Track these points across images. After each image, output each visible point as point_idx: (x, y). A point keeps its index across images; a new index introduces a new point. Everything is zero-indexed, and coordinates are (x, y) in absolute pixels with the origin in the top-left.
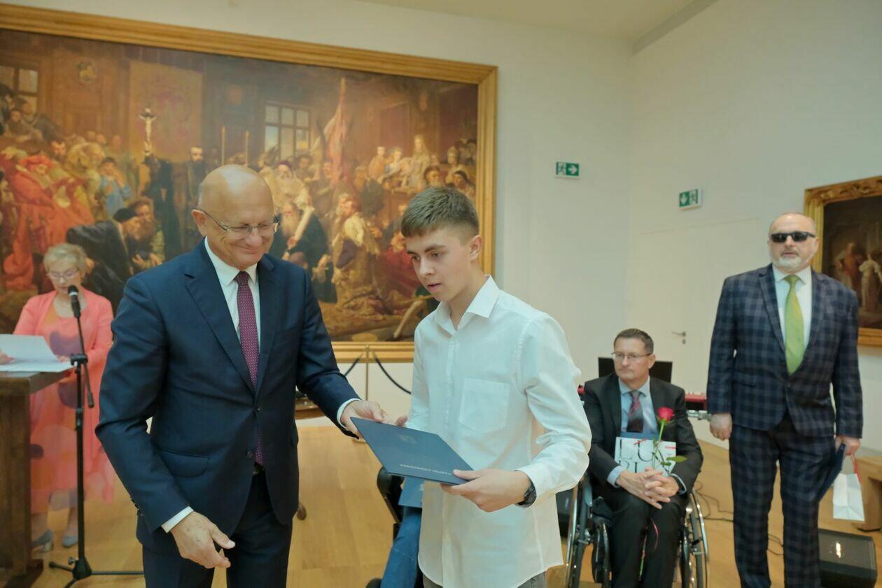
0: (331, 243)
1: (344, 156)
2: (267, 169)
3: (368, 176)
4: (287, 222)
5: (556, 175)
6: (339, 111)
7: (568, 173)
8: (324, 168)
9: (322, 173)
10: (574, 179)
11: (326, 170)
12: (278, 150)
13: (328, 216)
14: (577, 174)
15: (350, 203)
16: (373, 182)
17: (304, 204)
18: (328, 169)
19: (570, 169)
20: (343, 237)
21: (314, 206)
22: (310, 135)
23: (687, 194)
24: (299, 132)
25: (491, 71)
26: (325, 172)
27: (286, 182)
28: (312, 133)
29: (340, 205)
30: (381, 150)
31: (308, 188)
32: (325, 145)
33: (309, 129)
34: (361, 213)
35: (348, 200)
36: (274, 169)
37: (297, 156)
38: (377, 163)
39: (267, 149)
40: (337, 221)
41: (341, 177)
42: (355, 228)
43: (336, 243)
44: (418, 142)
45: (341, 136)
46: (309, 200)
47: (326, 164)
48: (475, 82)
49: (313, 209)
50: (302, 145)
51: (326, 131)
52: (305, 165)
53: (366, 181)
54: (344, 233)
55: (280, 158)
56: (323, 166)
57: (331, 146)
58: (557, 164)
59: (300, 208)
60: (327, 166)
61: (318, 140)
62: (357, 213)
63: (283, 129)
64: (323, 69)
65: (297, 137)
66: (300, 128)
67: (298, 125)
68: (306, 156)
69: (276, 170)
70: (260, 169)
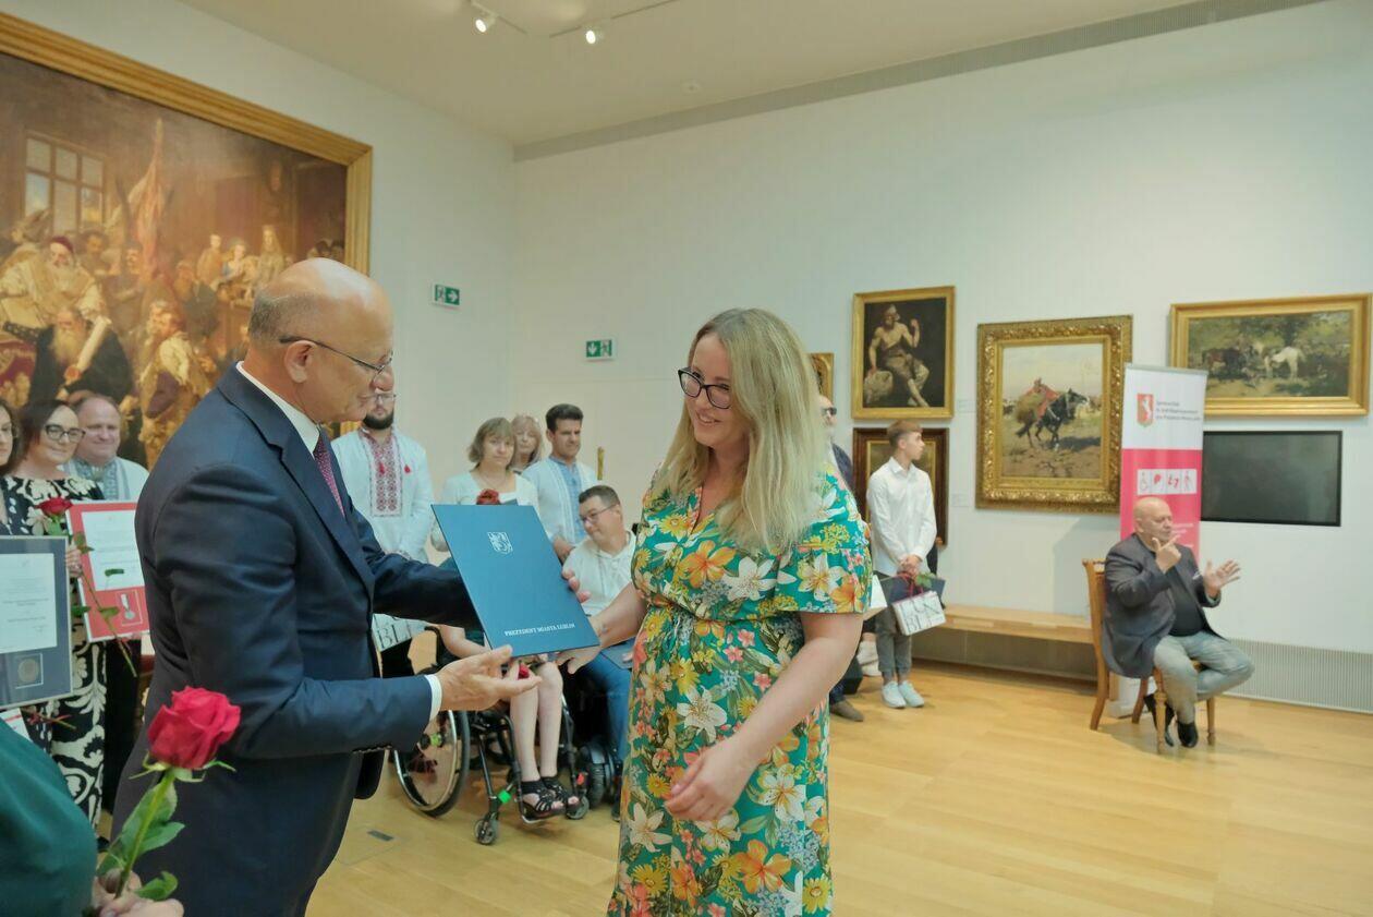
0: (139, 378)
1: (159, 242)
2: (29, 247)
3: (197, 277)
4: (64, 340)
5: (434, 301)
6: (152, 169)
7: (448, 300)
8: (128, 258)
9: (124, 264)
10: (452, 308)
11: (131, 260)
12: (47, 218)
13: (134, 335)
14: (457, 302)
15: (168, 317)
16: (204, 287)
17: (93, 312)
18: (135, 259)
19: (450, 296)
20: (157, 369)
21: (110, 318)
22: (104, 200)
23: (597, 344)
24: (86, 192)
25: (366, 152)
26: (129, 264)
27: (63, 271)
28: (108, 199)
29: (152, 318)
30: (215, 240)
31: (101, 286)
32: (129, 220)
33: (103, 191)
34: (186, 333)
35: (165, 311)
36: (41, 247)
37: (82, 232)
38: (209, 257)
39: (29, 212)
40: (148, 342)
41: (155, 274)
42: (176, 356)
43: (145, 379)
44: (268, 234)
45: (156, 211)
46: (101, 305)
47: (131, 251)
48: (344, 163)
49: (109, 321)
50: (91, 215)
51: (130, 198)
52: (96, 249)
53: (192, 285)
54: (159, 363)
55: (52, 231)
56: (126, 254)
57: (140, 223)
58: (436, 287)
59: (87, 318)
60: (134, 255)
61: (117, 212)
62: (179, 333)
63: (57, 183)
64: (128, 98)
65: (83, 201)
66: (87, 186)
67: (84, 180)
68: (98, 234)
69: (45, 251)
70: (15, 246)
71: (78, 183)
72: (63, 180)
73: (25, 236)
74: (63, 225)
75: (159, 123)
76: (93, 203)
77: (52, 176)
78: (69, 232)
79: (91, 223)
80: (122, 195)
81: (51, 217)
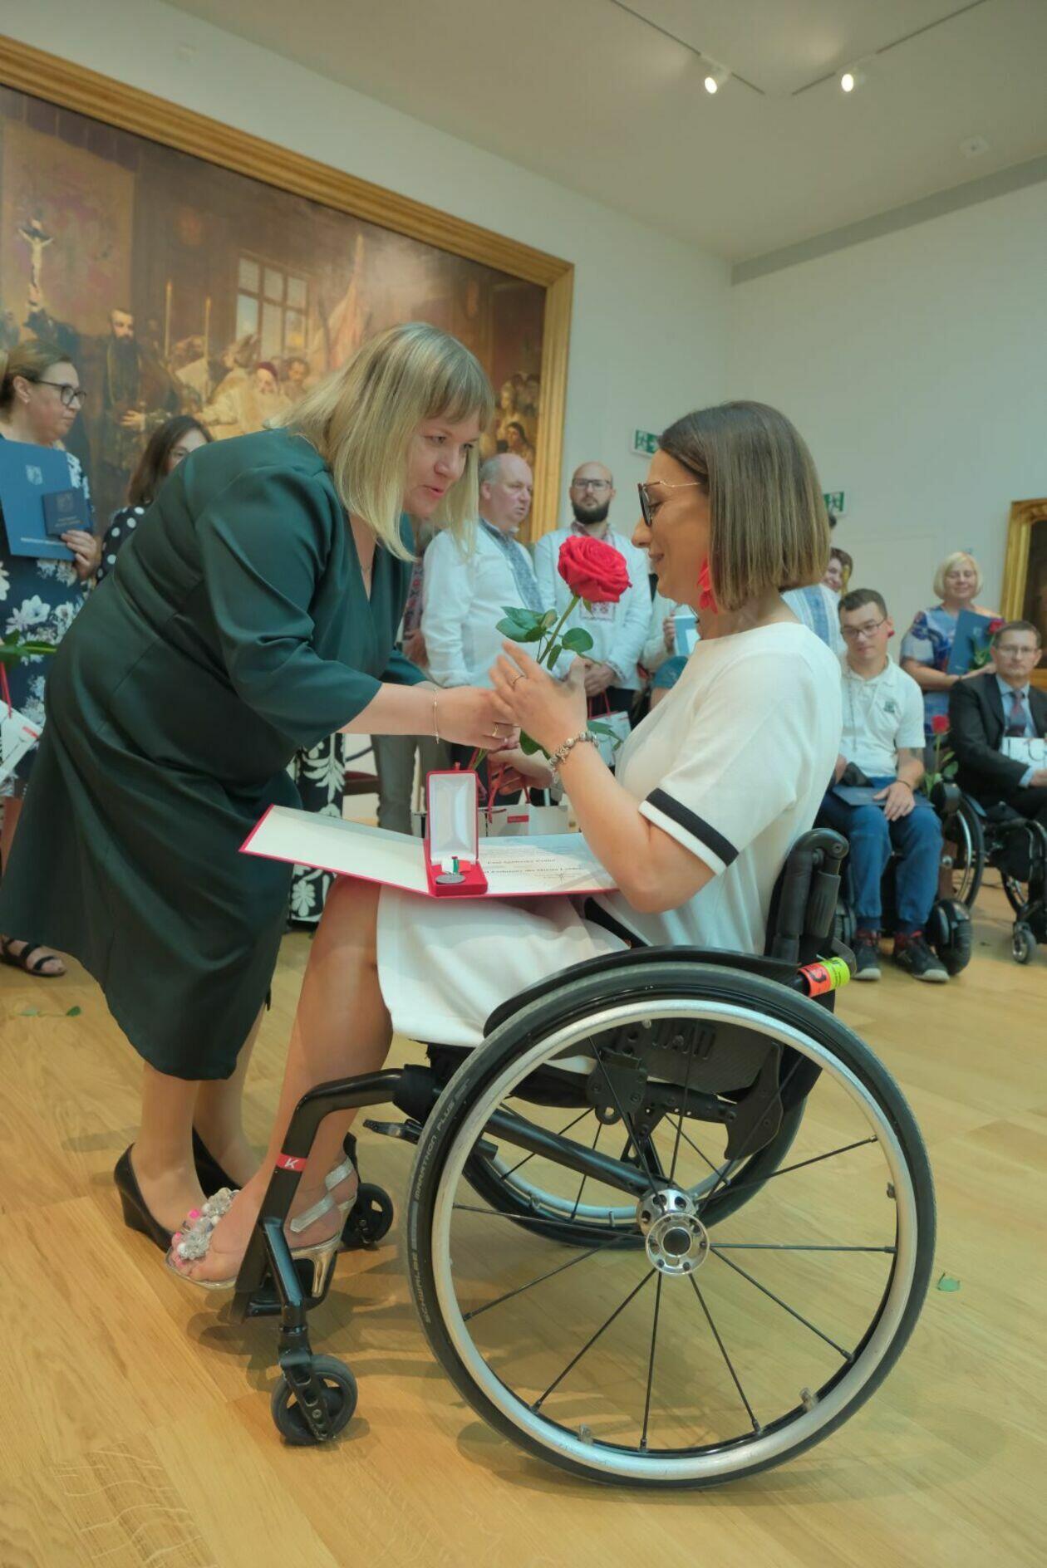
2: (239, 373)
5: (633, 450)
6: (352, 291)
12: (255, 343)
22: (307, 324)
24: (291, 315)
25: (565, 270)
27: (268, 399)
28: (311, 322)
32: (330, 346)
33: (306, 313)
36: (250, 373)
37: (286, 358)
39: (240, 336)
45: (354, 336)
48: (543, 283)
50: (295, 339)
51: (333, 321)
55: (259, 354)
57: (339, 347)
58: (637, 432)
61: (319, 336)
63: (265, 305)
64: (331, 212)
65: (287, 326)
66: (292, 308)
67: (290, 303)
68: (301, 361)
69: (253, 376)
70: (227, 371)
71: (283, 304)
72: (271, 302)
73: (236, 361)
74: (270, 350)
75: (360, 239)
76: (297, 327)
77: (261, 297)
78: (274, 358)
79: (293, 349)
80: (324, 318)
81: (259, 341)
